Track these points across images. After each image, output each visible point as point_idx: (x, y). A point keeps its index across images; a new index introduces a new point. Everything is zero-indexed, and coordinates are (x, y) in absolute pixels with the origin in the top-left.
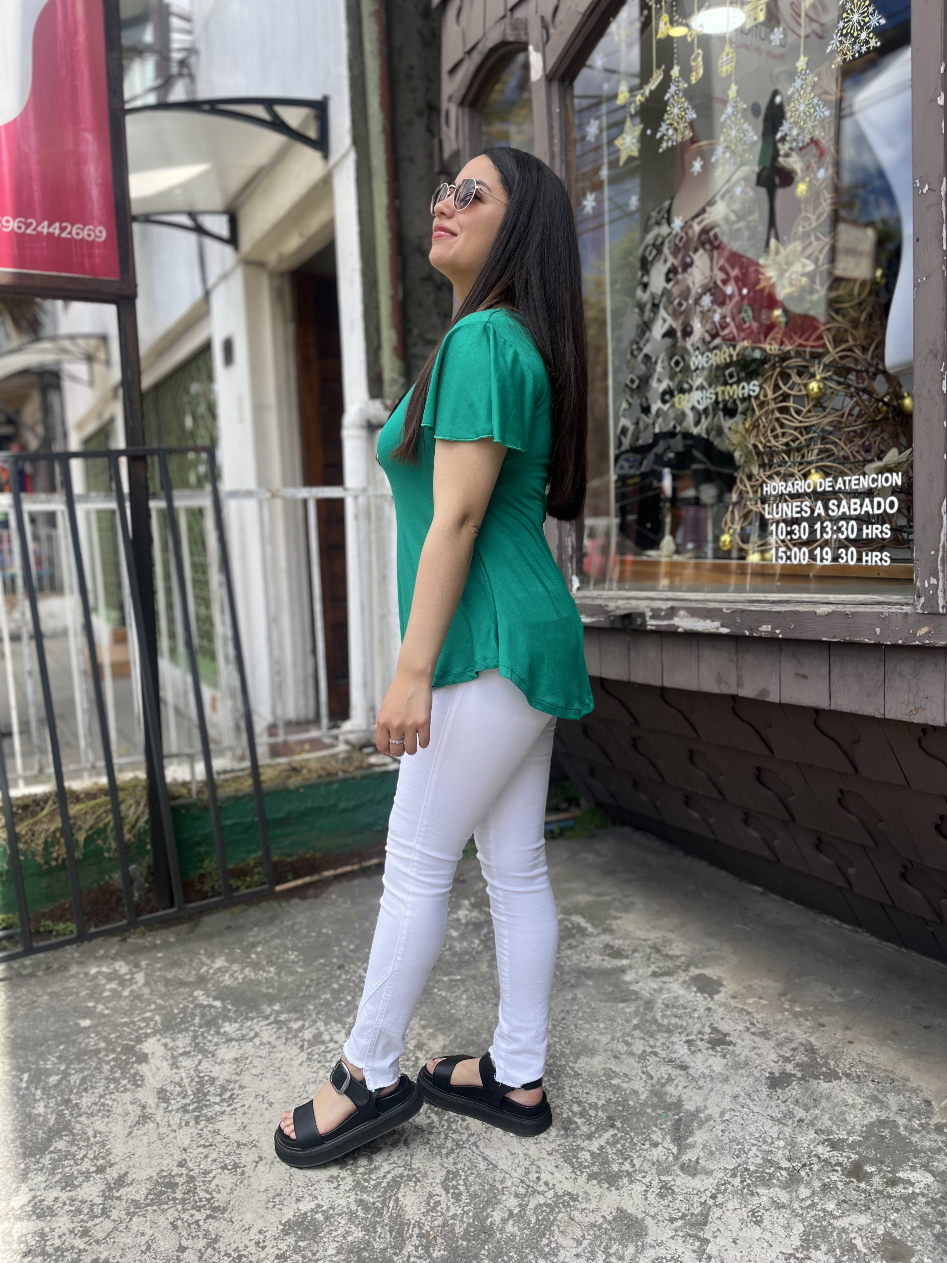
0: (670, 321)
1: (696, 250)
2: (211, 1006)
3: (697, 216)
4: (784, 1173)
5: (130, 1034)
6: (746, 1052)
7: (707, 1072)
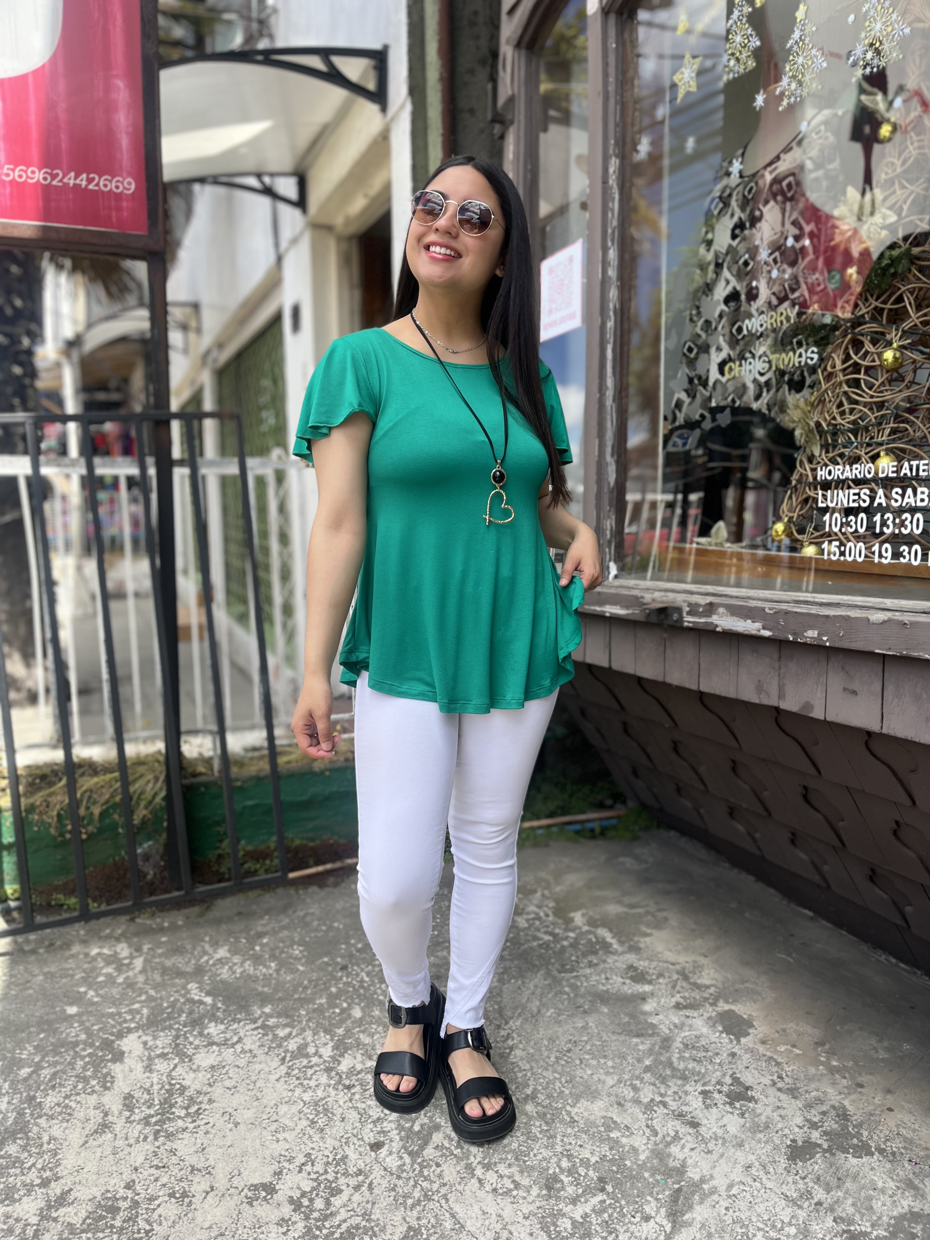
0: (734, 282)
1: (766, 202)
2: (201, 1002)
3: (770, 164)
5: (114, 1026)
6: (768, 1111)
7: (720, 1132)
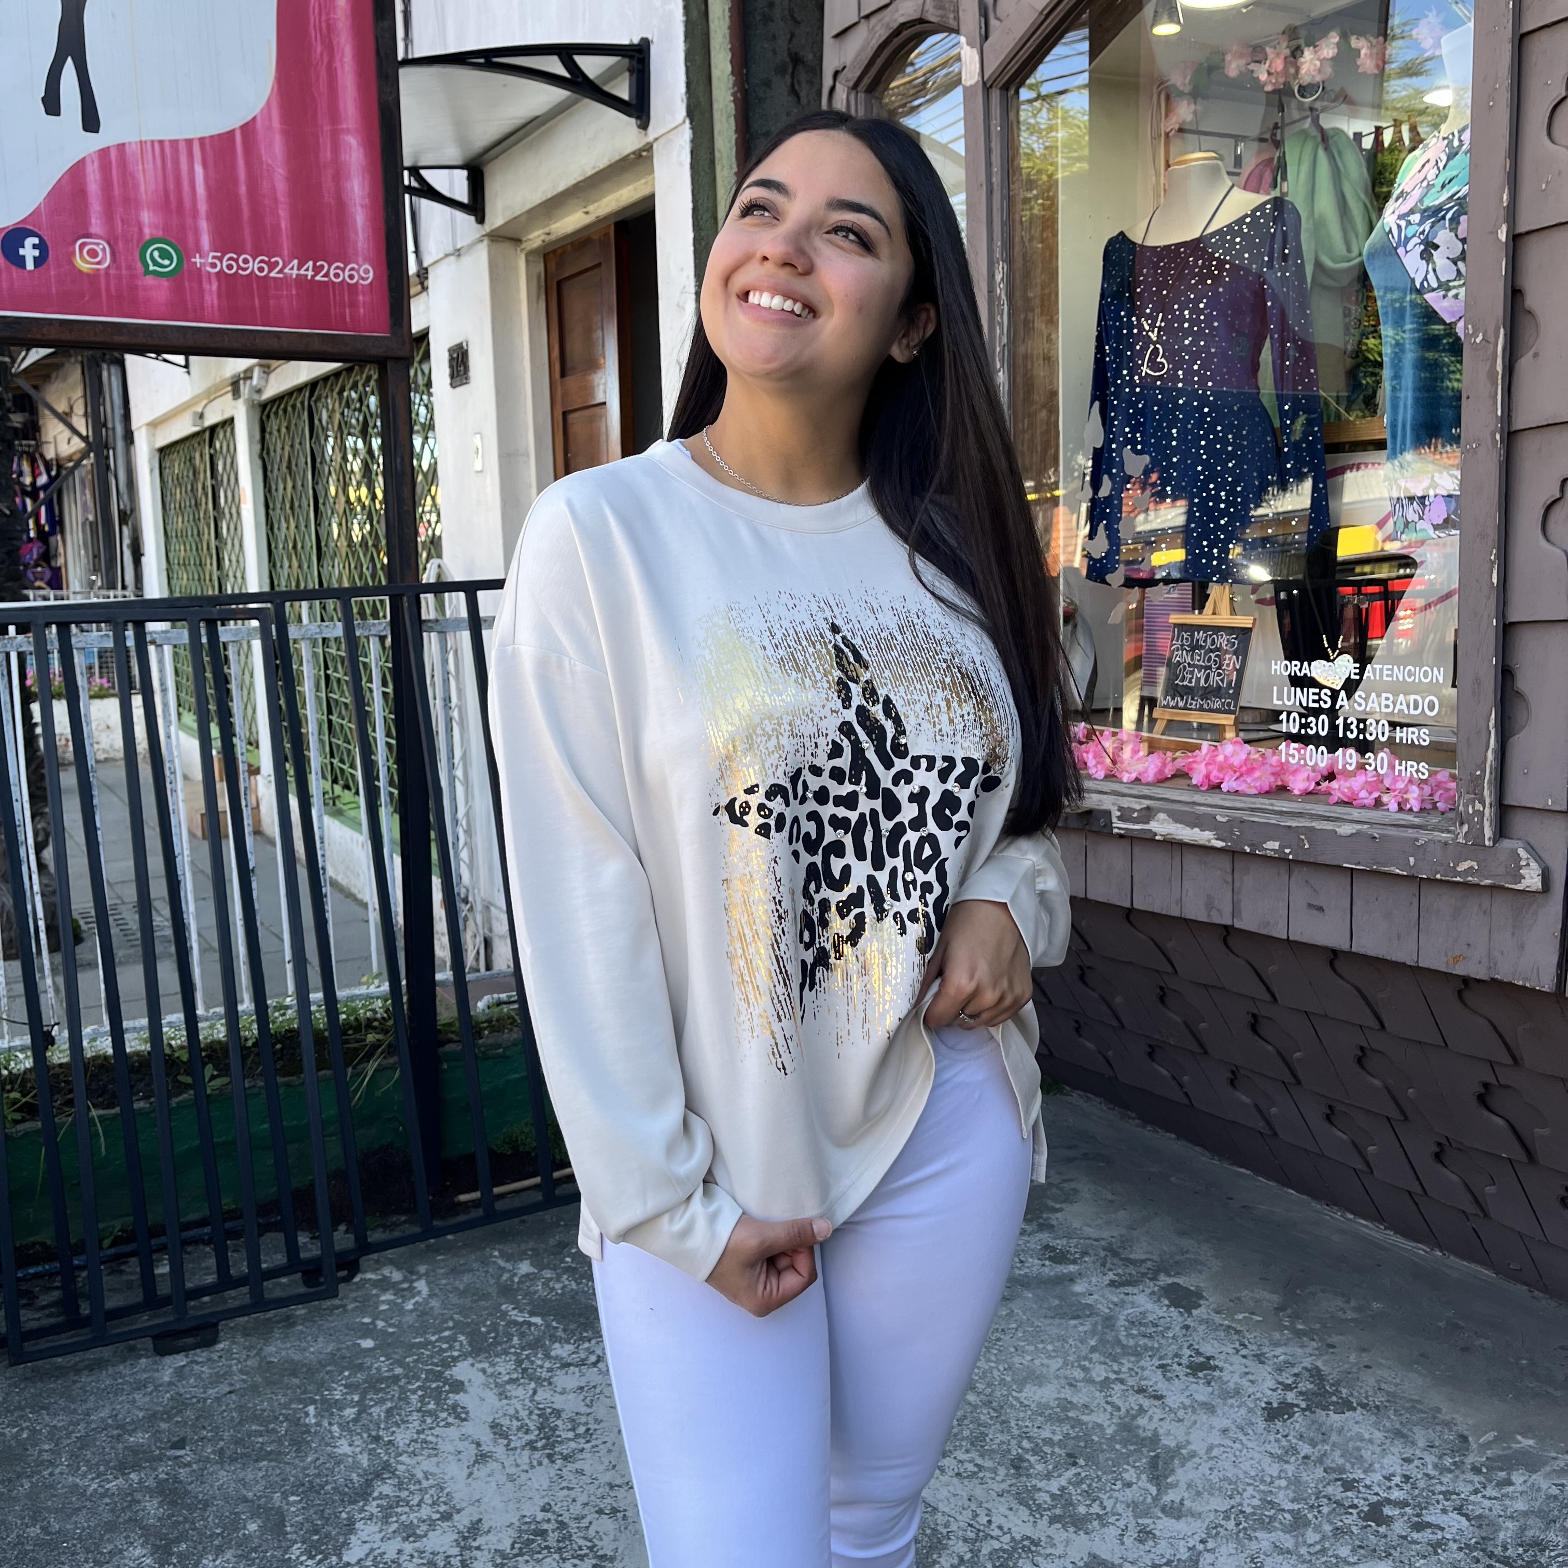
2: (530, 1324)
4: (1288, 1516)
5: (431, 1357)
6: (1236, 1378)
7: (1188, 1402)
